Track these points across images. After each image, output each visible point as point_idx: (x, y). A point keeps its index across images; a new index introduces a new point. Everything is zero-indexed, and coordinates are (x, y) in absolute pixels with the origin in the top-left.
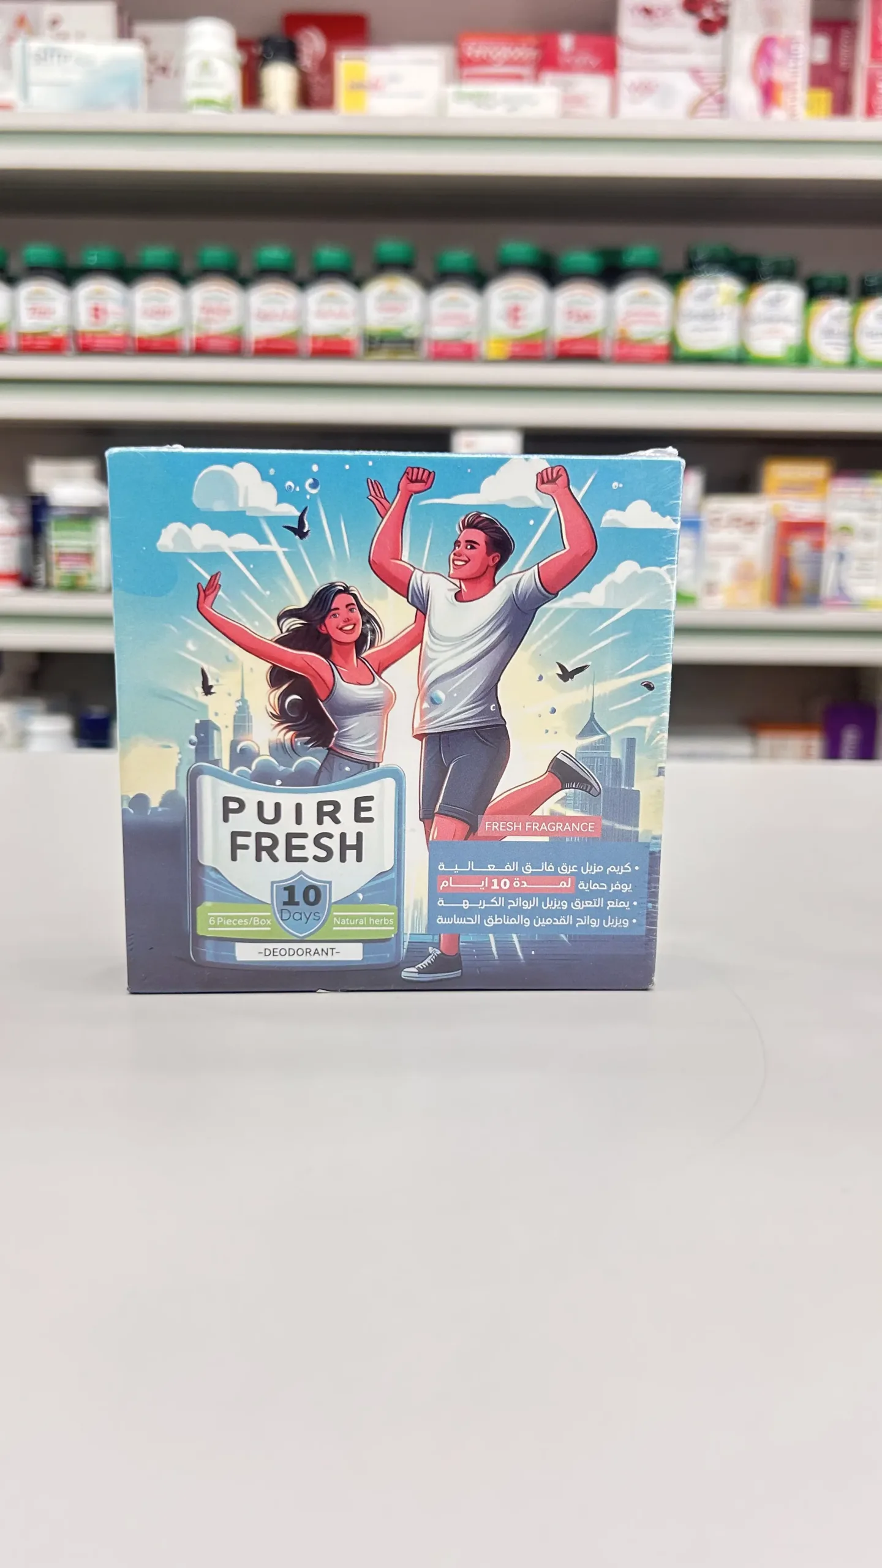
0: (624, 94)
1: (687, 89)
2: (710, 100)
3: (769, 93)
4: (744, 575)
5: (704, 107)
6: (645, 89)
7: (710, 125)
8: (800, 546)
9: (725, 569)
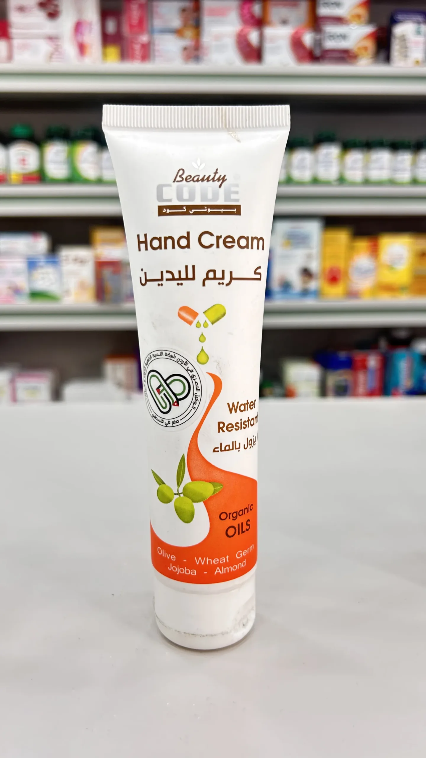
0: (16, 51)
1: (45, 47)
2: (57, 53)
3: (82, 48)
4: (82, 286)
5: (54, 56)
6: (24, 47)
7: (56, 65)
8: (107, 272)
9: (72, 283)
